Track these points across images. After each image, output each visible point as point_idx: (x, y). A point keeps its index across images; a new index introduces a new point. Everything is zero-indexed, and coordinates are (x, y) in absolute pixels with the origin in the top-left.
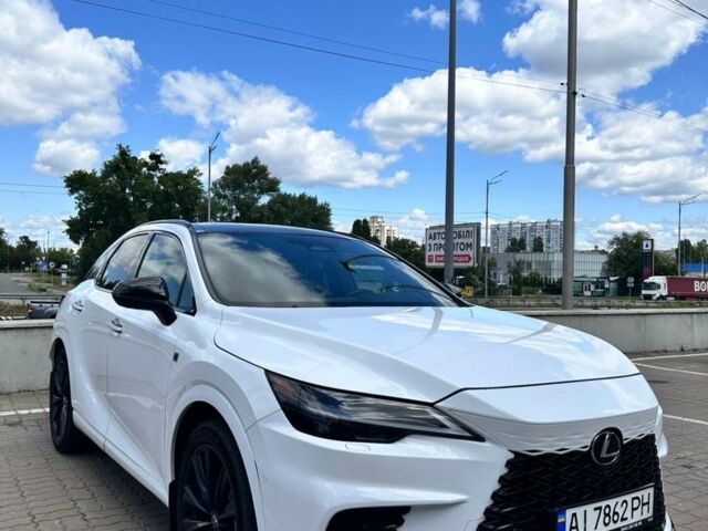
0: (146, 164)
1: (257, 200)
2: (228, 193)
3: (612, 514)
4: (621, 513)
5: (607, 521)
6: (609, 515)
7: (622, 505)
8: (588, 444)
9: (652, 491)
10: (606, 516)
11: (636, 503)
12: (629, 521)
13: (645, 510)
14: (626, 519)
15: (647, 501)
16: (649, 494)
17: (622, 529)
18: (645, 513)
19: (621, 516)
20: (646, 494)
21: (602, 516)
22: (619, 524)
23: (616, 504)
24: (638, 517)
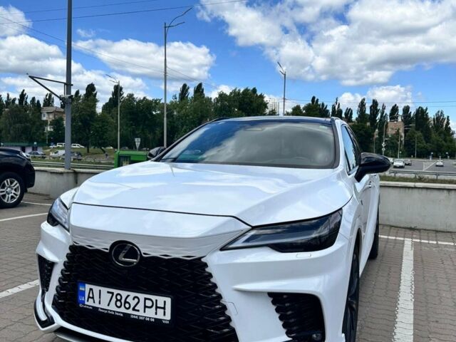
3: (123, 301)
4: (133, 303)
5: (119, 304)
6: (120, 301)
7: (134, 299)
8: (108, 248)
9: (168, 300)
10: (117, 300)
11: (149, 303)
12: (141, 313)
13: (160, 312)
14: (138, 311)
15: (163, 306)
16: (165, 302)
17: (132, 317)
18: (160, 315)
19: (132, 307)
20: (161, 300)
21: (114, 299)
22: (130, 311)
23: (128, 296)
24: (150, 314)
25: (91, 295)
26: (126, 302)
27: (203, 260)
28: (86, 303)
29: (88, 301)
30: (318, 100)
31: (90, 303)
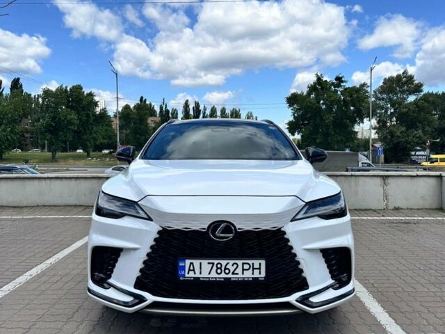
0: (333, 84)
1: (405, 99)
2: (385, 96)
3: (223, 268)
4: (232, 269)
5: (219, 271)
6: (220, 268)
7: (233, 265)
8: (206, 228)
9: (263, 262)
10: (218, 268)
11: (246, 267)
12: (240, 275)
13: (256, 272)
14: (237, 274)
15: (258, 267)
16: (260, 264)
17: (232, 279)
18: (256, 274)
19: (231, 271)
20: (256, 263)
21: (215, 268)
22: (230, 275)
23: (228, 264)
24: (248, 275)
25: (192, 268)
26: (225, 269)
27: (282, 229)
28: (187, 275)
29: (188, 273)
30: (145, 100)
31: (192, 274)
